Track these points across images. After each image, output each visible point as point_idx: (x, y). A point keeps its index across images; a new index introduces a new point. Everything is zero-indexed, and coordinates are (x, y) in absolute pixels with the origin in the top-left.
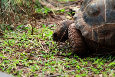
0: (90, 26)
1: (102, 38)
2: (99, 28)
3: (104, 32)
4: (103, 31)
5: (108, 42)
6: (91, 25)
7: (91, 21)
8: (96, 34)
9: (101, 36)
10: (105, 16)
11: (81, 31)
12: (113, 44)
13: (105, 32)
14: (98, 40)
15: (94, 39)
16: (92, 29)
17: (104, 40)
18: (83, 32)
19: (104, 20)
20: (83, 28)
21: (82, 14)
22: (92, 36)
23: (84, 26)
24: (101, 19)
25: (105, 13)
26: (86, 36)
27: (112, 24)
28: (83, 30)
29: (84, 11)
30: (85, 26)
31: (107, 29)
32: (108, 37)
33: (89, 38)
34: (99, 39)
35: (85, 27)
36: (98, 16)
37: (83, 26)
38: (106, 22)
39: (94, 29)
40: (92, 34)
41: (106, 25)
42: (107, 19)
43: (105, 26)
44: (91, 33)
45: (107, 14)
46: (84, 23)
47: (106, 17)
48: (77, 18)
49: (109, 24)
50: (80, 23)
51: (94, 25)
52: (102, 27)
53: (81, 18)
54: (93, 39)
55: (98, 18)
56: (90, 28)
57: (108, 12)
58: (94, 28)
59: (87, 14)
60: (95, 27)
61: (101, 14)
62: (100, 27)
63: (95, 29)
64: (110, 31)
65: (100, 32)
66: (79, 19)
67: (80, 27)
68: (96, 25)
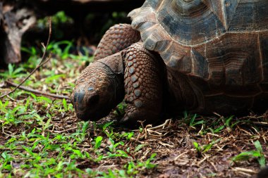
0: (183, 41)
1: (218, 69)
2: (207, 44)
3: (223, 53)
4: (220, 51)
5: (233, 78)
6: (187, 38)
7: (186, 28)
8: (200, 59)
9: (213, 64)
10: (224, 14)
11: (162, 54)
12: (246, 83)
14: (207, 74)
15: (198, 72)
16: (190, 47)
17: (224, 74)
18: (166, 55)
19: (221, 25)
20: (165, 48)
21: (157, 15)
22: (191, 66)
23: (167, 42)
24: (213, 21)
25: (223, 8)
26: (175, 67)
27: (242, 32)
28: (166, 51)
29: (161, 7)
30: (170, 41)
31: (230, 46)
32: (234, 66)
33: (184, 69)
34: (210, 71)
35: (171, 43)
36: (205, 16)
37: (164, 43)
38: (226, 28)
39: (195, 49)
40: (191, 60)
41: (227, 36)
42: (228, 22)
43: (225, 39)
44: (189, 59)
45: (227, 10)
46: (166, 35)
47: (225, 17)
48: (145, 25)
49: (235, 34)
50: (155, 35)
51: (196, 38)
52: (216, 41)
53: (154, 23)
54: (193, 72)
55: (204, 19)
56: (185, 47)
57: (231, 5)
58: (196, 45)
59: (172, 13)
60: (198, 42)
61: (212, 9)
62: (212, 43)
63: (198, 47)
64: (239, 50)
65: (212, 54)
66: (150, 26)
67: (157, 45)
68: (200, 36)
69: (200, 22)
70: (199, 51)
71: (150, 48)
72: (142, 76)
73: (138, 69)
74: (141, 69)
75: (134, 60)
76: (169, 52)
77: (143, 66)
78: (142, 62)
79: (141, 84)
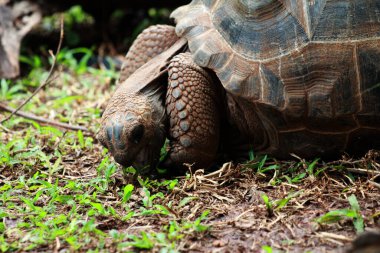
0: (249, 54)
1: (298, 94)
2: (283, 59)
3: (305, 71)
4: (300, 69)
5: (319, 107)
6: (254, 50)
7: (252, 36)
8: (273, 80)
9: (291, 87)
10: (306, 15)
11: (219, 72)
13: (307, 74)
14: (281, 102)
15: (270, 99)
16: (258, 63)
17: (306, 101)
18: (224, 74)
19: (302, 32)
20: (222, 64)
21: (212, 16)
22: (260, 90)
23: (226, 56)
24: (291, 26)
25: (305, 8)
26: (236, 91)
27: (332, 42)
28: (223, 68)
29: (217, 5)
30: (230, 54)
31: (315, 62)
32: (321, 90)
33: (249, 94)
34: (286, 97)
35: (232, 57)
36: (279, 18)
37: (222, 56)
38: (309, 36)
39: (265, 65)
40: (259, 82)
41: (310, 47)
42: (312, 27)
43: (308, 52)
44: (257, 79)
45: (311, 10)
46: (225, 45)
47: (307, 21)
48: (194, 30)
49: (322, 45)
50: (209, 45)
51: (267, 50)
52: (295, 55)
53: (208, 28)
54: (263, 99)
55: (278, 23)
56: (251, 63)
57: (317, 3)
58: (267, 60)
59: (232, 13)
60: (269, 56)
61: (290, 9)
62: (289, 57)
63: (270, 63)
64: (328, 68)
65: (290, 73)
66: (202, 31)
67: (211, 59)
68: (272, 47)
69: (273, 27)
70: (271, 68)
71: (202, 63)
72: (191, 103)
73: (185, 93)
74: (189, 93)
75: (180, 80)
76: (228, 69)
77: (193, 88)
78: (191, 83)
79: (189, 113)
